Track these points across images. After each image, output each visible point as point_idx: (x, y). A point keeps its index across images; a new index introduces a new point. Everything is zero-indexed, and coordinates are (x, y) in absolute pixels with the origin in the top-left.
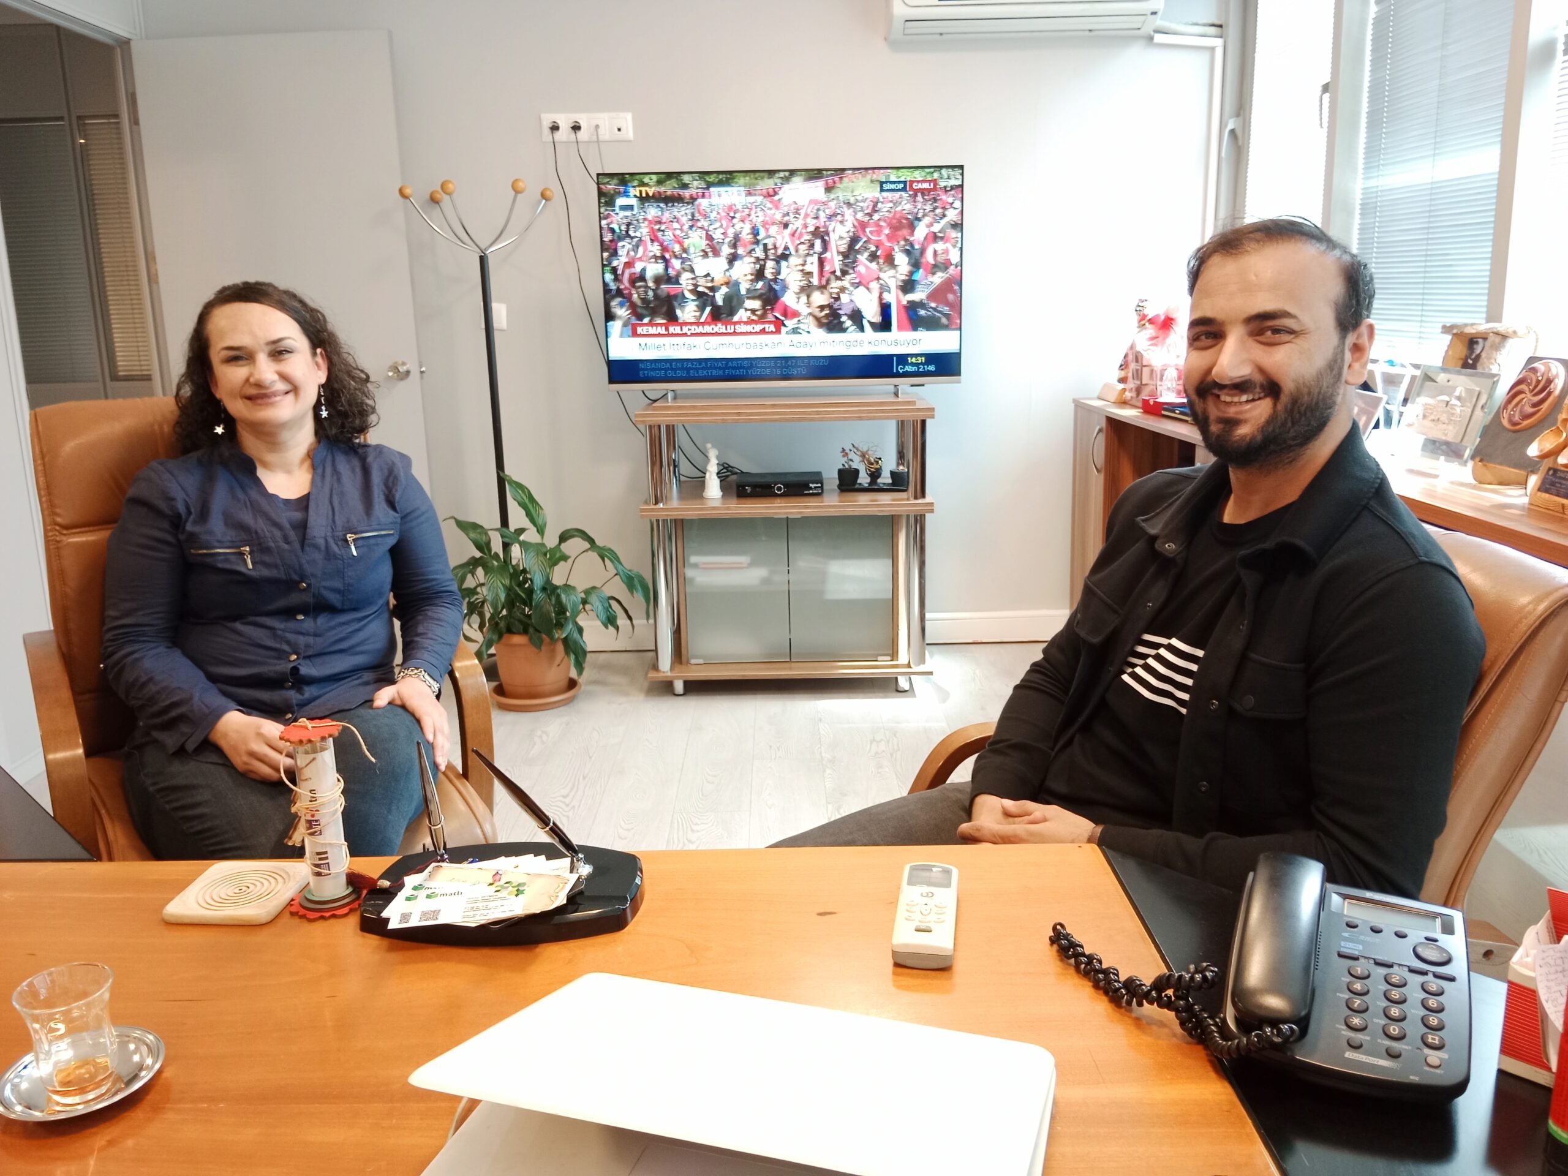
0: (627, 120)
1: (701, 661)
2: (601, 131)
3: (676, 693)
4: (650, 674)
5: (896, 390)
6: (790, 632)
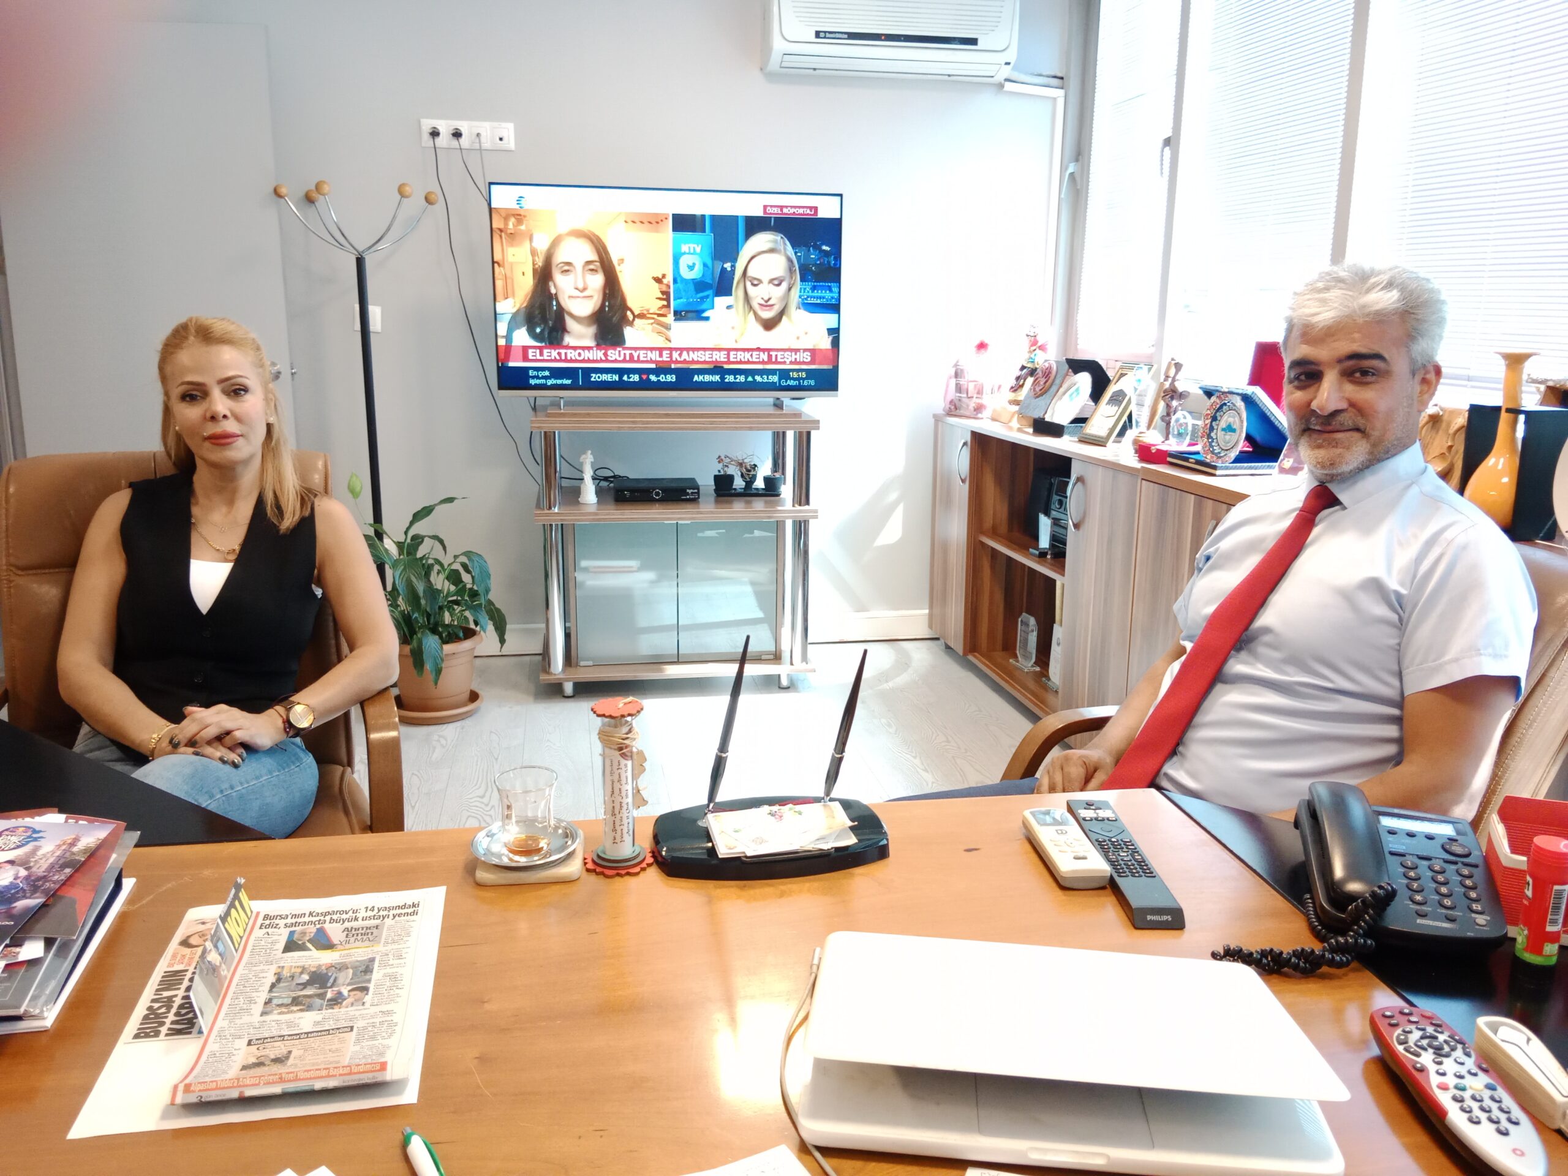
0: (508, 130)
1: (590, 663)
2: (483, 139)
3: (566, 695)
4: (543, 677)
5: (778, 402)
6: (678, 633)
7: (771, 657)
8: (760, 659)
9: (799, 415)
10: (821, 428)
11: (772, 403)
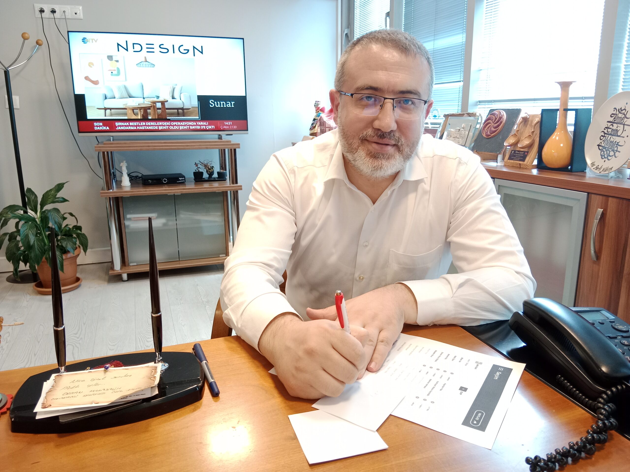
0: (79, 9)
1: (135, 264)
2: (67, 14)
3: (124, 280)
4: (111, 272)
5: (220, 136)
6: (178, 247)
7: (224, 255)
8: (219, 257)
9: (230, 141)
10: (240, 147)
11: (217, 137)
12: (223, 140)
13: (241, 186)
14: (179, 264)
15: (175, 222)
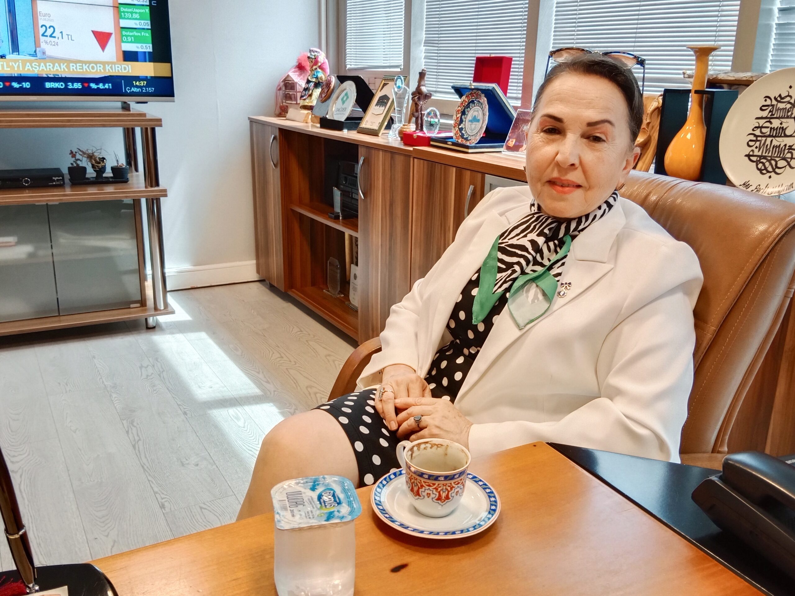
5: (125, 105)
6: (57, 293)
7: (138, 305)
8: (130, 308)
9: (144, 115)
10: (163, 125)
11: (121, 107)
12: (131, 112)
13: (165, 191)
14: (60, 321)
15: (49, 252)
